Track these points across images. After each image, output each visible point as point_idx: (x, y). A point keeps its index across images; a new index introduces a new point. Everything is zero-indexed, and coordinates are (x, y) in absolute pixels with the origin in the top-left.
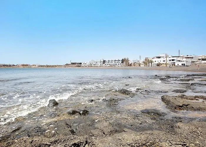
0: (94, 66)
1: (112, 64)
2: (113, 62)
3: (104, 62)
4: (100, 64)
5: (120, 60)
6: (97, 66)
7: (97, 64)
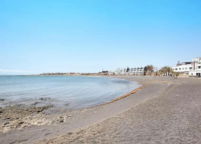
0: (119, 74)
1: (135, 73)
2: (136, 70)
3: (128, 70)
4: (124, 72)
5: (143, 68)
6: (121, 74)
7: (121, 72)
